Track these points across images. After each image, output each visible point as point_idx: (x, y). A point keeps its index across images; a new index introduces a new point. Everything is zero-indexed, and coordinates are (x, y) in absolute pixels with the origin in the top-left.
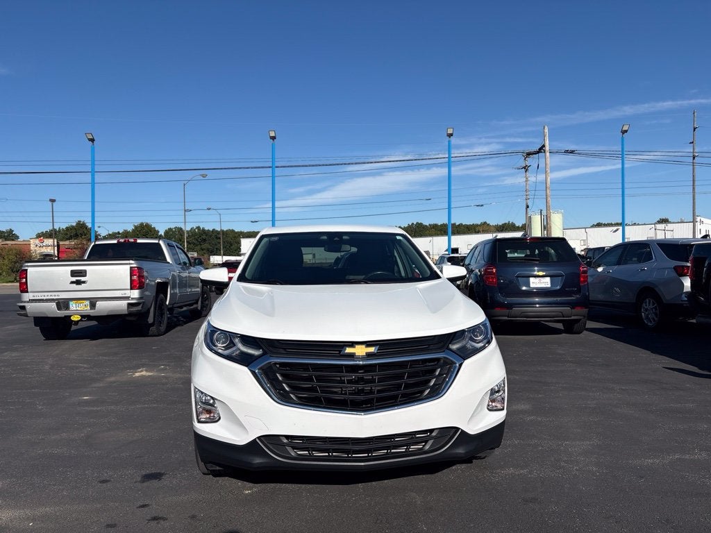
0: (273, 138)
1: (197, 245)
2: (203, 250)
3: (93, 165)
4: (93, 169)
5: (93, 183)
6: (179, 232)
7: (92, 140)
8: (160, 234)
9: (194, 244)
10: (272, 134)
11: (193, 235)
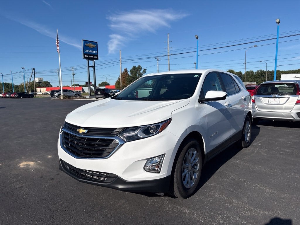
0: (278, 23)
1: (259, 78)
2: (262, 80)
3: (198, 48)
4: (198, 50)
5: (197, 56)
6: (251, 73)
7: (197, 38)
8: (243, 74)
9: (258, 78)
10: (278, 21)
11: (258, 74)
